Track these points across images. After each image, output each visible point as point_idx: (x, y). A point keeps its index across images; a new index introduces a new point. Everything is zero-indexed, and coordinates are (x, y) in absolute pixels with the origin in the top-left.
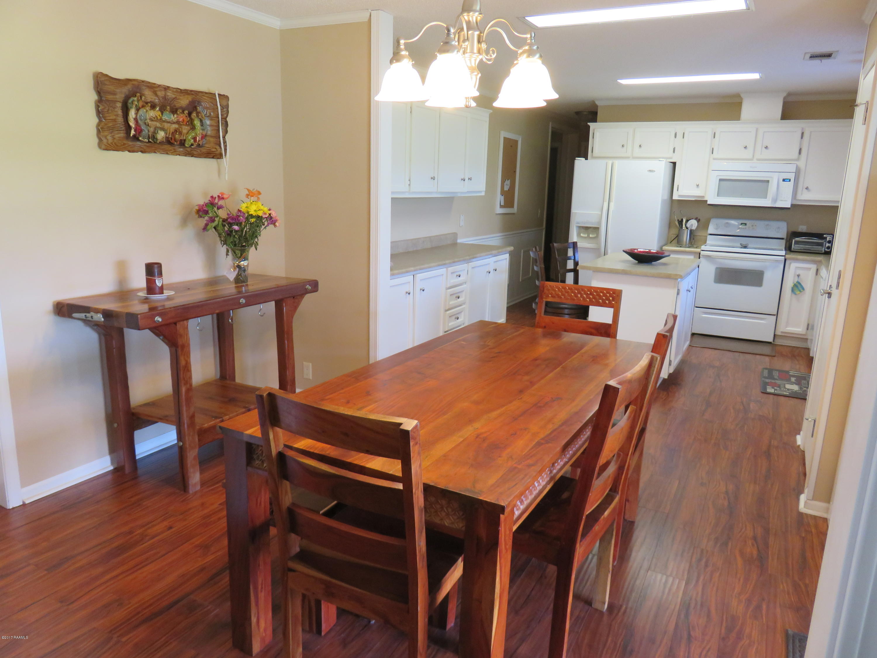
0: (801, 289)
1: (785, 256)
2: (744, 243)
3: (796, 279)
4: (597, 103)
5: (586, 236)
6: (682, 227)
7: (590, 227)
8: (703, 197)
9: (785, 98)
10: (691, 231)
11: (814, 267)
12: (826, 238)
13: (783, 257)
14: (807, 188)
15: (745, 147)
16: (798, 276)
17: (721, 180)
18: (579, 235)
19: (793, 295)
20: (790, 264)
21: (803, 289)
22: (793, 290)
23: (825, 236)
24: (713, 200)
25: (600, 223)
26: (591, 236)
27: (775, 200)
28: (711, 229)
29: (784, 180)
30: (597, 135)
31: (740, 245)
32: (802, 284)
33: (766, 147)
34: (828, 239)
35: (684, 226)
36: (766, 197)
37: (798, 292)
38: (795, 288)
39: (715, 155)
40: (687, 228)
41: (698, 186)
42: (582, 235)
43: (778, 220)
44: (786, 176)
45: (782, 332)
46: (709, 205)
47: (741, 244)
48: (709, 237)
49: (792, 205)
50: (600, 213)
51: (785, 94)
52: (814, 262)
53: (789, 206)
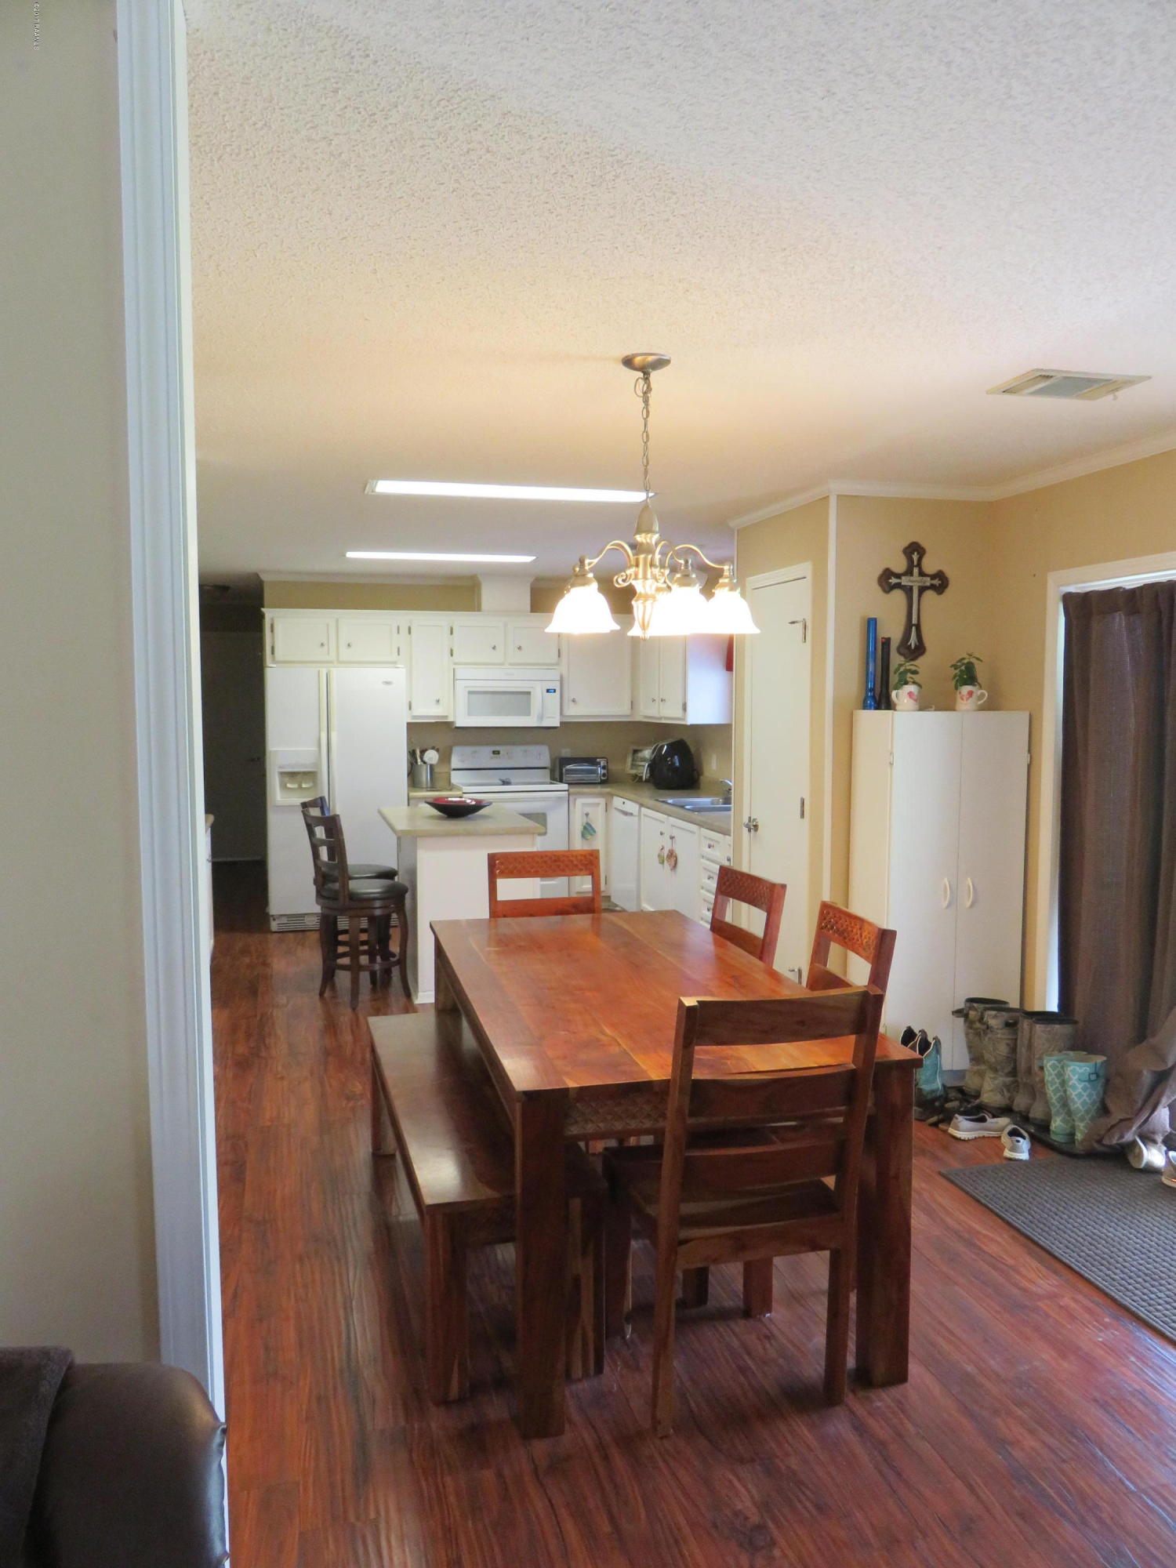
0: (592, 832)
1: (568, 791)
2: (504, 778)
3: (585, 821)
4: (263, 577)
5: (296, 786)
6: (416, 762)
7: (299, 773)
8: (446, 717)
9: (532, 585)
10: (431, 766)
11: (602, 801)
12: (599, 763)
13: (567, 793)
14: (574, 701)
15: (494, 648)
16: (587, 815)
17: (470, 693)
18: (284, 787)
19: (584, 841)
20: (575, 800)
21: (595, 832)
22: (583, 836)
23: (598, 760)
24: (462, 721)
25: (318, 764)
26: (304, 786)
27: (541, 718)
28: (455, 762)
29: (548, 691)
30: (278, 627)
31: (500, 782)
32: (593, 826)
33: (520, 648)
34: (602, 764)
35: (419, 760)
36: (529, 714)
37: (589, 837)
38: (585, 831)
39: (456, 658)
40: (425, 763)
41: (438, 701)
42: (289, 785)
43: (537, 743)
44: (551, 686)
45: (578, 893)
46: (456, 728)
47: (501, 780)
48: (453, 773)
49: (561, 723)
50: (316, 749)
51: (531, 580)
52: (601, 795)
53: (559, 725)
